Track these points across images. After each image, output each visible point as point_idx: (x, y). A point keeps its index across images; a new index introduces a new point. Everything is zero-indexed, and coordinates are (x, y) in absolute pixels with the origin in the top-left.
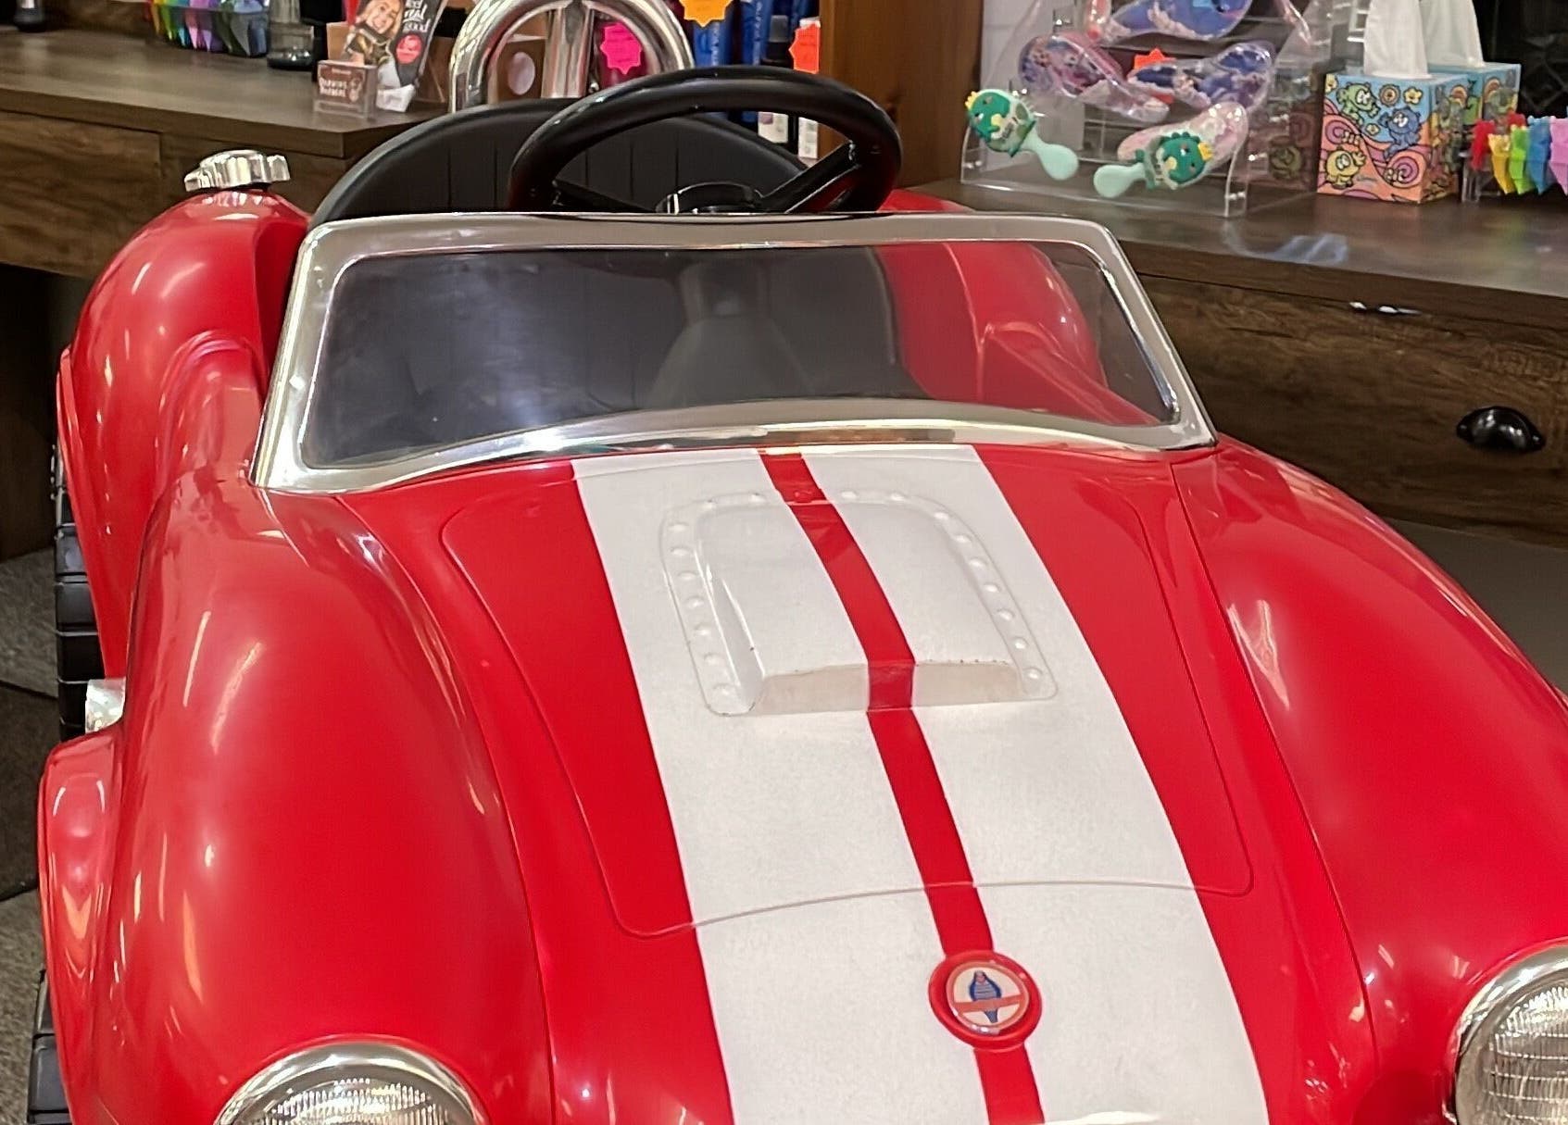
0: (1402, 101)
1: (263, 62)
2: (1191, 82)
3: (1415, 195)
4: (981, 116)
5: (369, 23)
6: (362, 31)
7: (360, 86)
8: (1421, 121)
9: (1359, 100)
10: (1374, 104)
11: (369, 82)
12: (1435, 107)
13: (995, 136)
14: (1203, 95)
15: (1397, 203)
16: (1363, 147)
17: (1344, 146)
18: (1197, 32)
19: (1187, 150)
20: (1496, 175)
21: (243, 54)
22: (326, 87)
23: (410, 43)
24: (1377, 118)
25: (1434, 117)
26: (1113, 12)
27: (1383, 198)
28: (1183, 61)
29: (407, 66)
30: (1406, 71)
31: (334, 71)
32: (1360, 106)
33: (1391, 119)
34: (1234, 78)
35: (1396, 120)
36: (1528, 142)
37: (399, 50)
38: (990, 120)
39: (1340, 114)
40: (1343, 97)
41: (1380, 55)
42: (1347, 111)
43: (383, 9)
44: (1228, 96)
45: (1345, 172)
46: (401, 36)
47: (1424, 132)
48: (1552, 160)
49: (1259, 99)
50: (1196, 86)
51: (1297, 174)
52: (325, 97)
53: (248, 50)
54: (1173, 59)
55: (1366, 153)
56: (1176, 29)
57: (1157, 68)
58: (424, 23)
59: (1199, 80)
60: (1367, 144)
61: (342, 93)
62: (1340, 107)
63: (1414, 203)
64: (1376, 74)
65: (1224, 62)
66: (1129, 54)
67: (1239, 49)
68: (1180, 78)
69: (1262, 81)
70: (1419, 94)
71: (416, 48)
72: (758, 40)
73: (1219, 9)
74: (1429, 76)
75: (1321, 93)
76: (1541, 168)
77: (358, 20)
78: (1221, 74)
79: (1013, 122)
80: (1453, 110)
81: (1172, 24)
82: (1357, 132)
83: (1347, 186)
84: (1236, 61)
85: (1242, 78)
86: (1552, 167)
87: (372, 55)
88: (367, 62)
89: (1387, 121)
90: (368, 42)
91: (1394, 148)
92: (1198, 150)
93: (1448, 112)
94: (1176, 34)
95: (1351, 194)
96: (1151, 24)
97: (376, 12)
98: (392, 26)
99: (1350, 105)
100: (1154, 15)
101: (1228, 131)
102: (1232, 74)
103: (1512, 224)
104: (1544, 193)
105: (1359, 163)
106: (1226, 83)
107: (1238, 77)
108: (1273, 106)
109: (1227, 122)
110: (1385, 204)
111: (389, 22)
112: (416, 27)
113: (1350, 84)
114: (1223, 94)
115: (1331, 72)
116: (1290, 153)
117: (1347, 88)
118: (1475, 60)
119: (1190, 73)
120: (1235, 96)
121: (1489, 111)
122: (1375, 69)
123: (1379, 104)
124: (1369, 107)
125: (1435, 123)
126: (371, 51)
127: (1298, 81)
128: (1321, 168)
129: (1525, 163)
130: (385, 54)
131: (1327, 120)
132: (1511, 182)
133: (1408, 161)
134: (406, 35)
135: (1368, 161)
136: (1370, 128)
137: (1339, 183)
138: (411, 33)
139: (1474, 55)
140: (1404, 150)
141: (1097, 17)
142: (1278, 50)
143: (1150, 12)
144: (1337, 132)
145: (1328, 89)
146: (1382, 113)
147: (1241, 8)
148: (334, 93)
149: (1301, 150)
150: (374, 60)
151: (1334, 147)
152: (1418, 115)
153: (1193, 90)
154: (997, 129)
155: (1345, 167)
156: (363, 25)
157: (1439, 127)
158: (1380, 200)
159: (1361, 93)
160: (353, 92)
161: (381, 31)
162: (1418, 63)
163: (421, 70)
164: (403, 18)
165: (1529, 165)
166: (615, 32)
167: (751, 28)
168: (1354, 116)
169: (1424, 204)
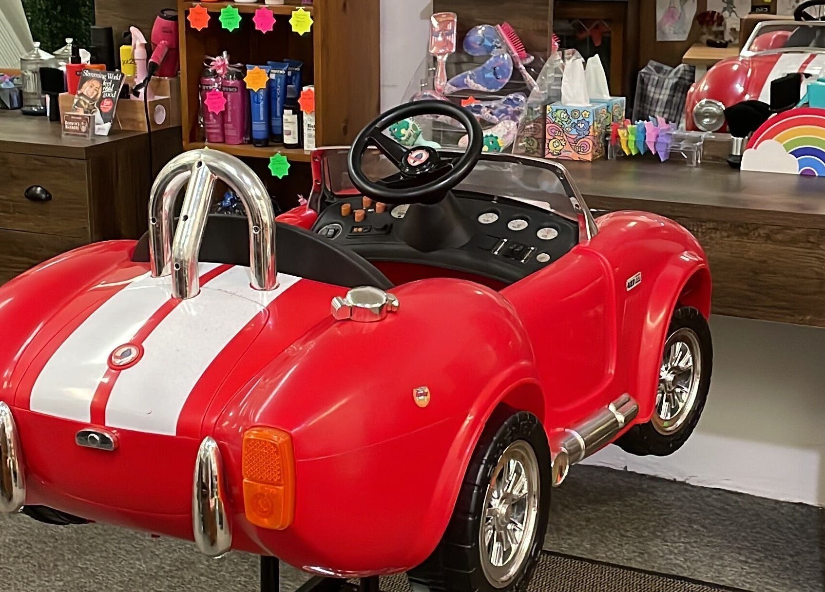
0: (581, 116)
1: (19, 111)
2: (489, 111)
3: (589, 157)
4: (396, 130)
5: (85, 93)
6: (81, 97)
7: (87, 124)
8: (590, 125)
9: (562, 117)
10: (569, 118)
11: (90, 122)
12: (595, 119)
13: (403, 138)
14: (494, 117)
15: (581, 161)
16: (565, 137)
17: (556, 137)
18: (488, 88)
19: (492, 142)
20: (623, 147)
21: (7, 108)
22: (68, 126)
23: (107, 103)
24: (571, 124)
25: (595, 123)
26: (448, 80)
27: (574, 159)
28: (485, 102)
29: (106, 113)
30: (581, 103)
31: (72, 117)
32: (563, 119)
33: (577, 124)
34: (509, 109)
35: (579, 125)
36: (635, 132)
37: (101, 106)
38: (400, 131)
39: (554, 123)
40: (554, 115)
41: (569, 97)
42: (556, 121)
43: (91, 87)
44: (506, 117)
45: (558, 148)
46: (102, 99)
47: (591, 130)
48: (647, 140)
49: (520, 118)
50: (491, 113)
51: (536, 150)
52: (68, 130)
53: (9, 106)
54: (479, 101)
55: (566, 140)
56: (478, 87)
57: (473, 105)
58: (114, 92)
59: (493, 111)
60: (566, 136)
61: (77, 128)
62: (554, 120)
63: (589, 161)
64: (568, 104)
65: (505, 102)
66: (458, 99)
67: (511, 96)
68: (484, 109)
69: (522, 110)
70: (588, 113)
71: (110, 105)
72: (279, 96)
73: (497, 78)
74: (590, 105)
75: (544, 114)
76: (643, 143)
77: (79, 92)
78: (503, 108)
79: (411, 132)
80: (602, 120)
81: (477, 85)
82: (561, 131)
83: (559, 154)
84: (510, 102)
85: (512, 109)
86: (647, 143)
87: (88, 109)
88: (85, 112)
89: (575, 126)
90: (85, 103)
91: (579, 137)
92: (497, 142)
93: (600, 121)
94: (479, 89)
95: (560, 158)
96: (466, 85)
97: (88, 88)
98: (97, 95)
99: (558, 119)
100: (467, 81)
101: (508, 133)
102: (508, 107)
103: (632, 168)
104: (644, 154)
105: (563, 144)
106: (506, 112)
107: (511, 109)
108: (526, 121)
109: (508, 129)
110: (576, 163)
111: (95, 93)
112: (109, 94)
113: (557, 110)
114: (503, 116)
115: (549, 104)
116: (532, 140)
117: (556, 111)
118: (607, 96)
119: (489, 107)
120: (509, 117)
121: (615, 118)
122: (567, 102)
123: (571, 118)
124: (566, 120)
125: (595, 125)
126: (87, 107)
127: (536, 109)
128: (546, 147)
129: (635, 142)
130: (95, 108)
131: (548, 126)
132: (629, 150)
133: (584, 143)
134: (105, 99)
135: (567, 143)
136: (567, 129)
137: (555, 153)
138: (107, 98)
139: (606, 94)
140: (583, 138)
141: (440, 82)
142: (528, 96)
143: (465, 80)
144: (553, 131)
145: (548, 112)
146: (572, 122)
147: (507, 78)
148: (73, 128)
149: (537, 139)
150: (89, 111)
151: (552, 138)
152: (588, 123)
153: (490, 115)
154: (404, 135)
155: (557, 146)
156: (82, 94)
157: (597, 127)
158: (573, 160)
159: (563, 113)
160: (83, 127)
161: (91, 97)
162: (586, 101)
163: (113, 116)
164: (102, 91)
165: (637, 143)
166: (212, 95)
167: (276, 91)
168: (560, 123)
169: (594, 161)
